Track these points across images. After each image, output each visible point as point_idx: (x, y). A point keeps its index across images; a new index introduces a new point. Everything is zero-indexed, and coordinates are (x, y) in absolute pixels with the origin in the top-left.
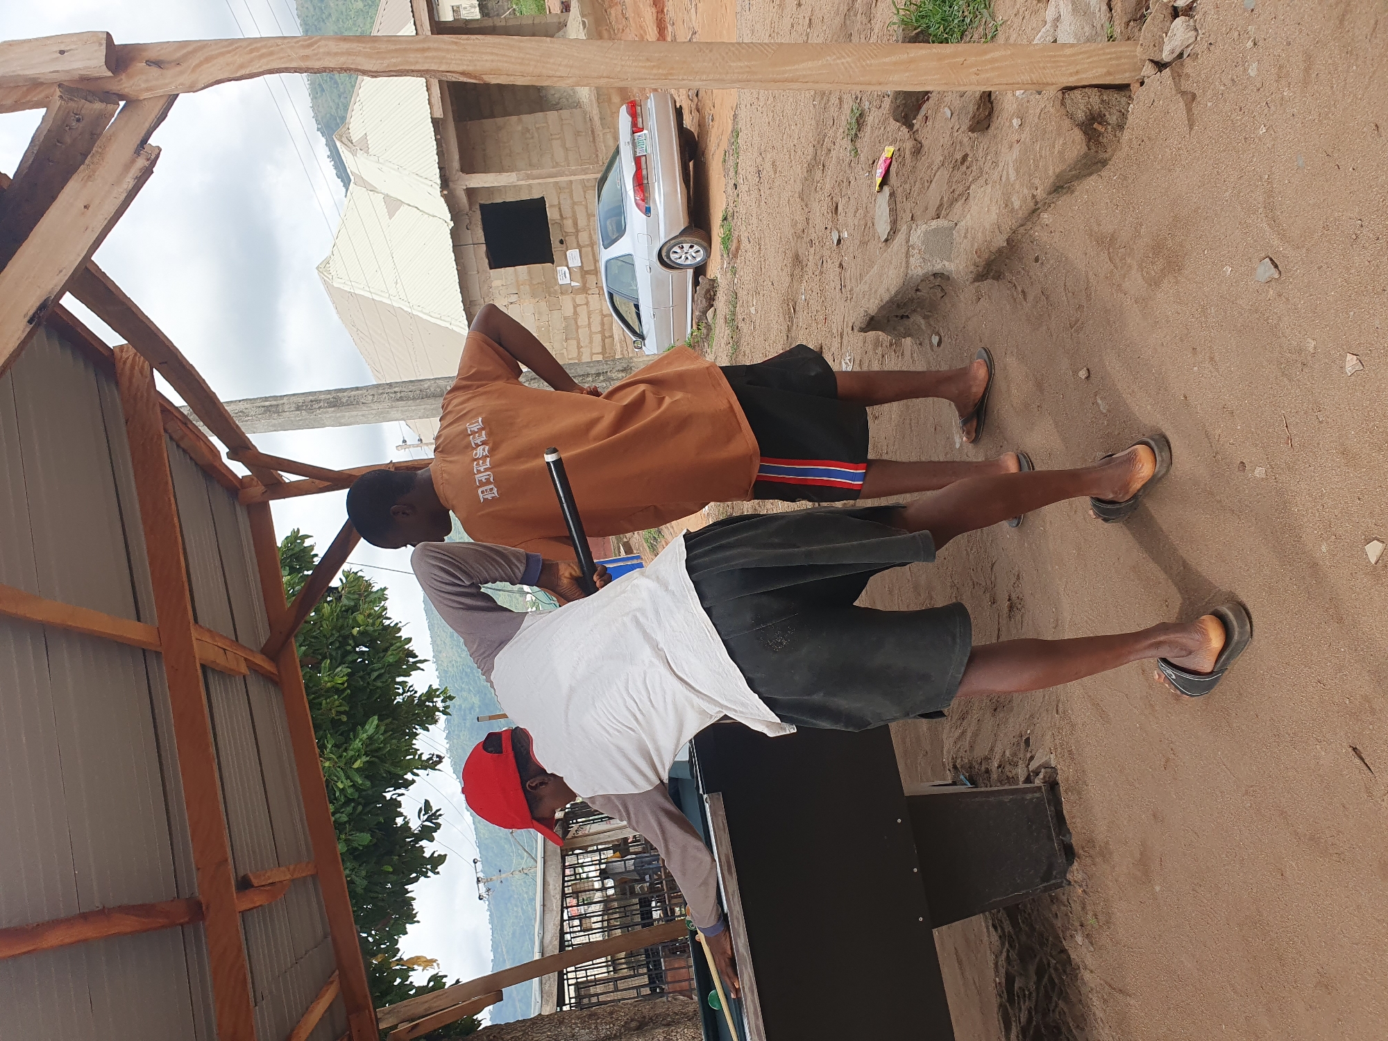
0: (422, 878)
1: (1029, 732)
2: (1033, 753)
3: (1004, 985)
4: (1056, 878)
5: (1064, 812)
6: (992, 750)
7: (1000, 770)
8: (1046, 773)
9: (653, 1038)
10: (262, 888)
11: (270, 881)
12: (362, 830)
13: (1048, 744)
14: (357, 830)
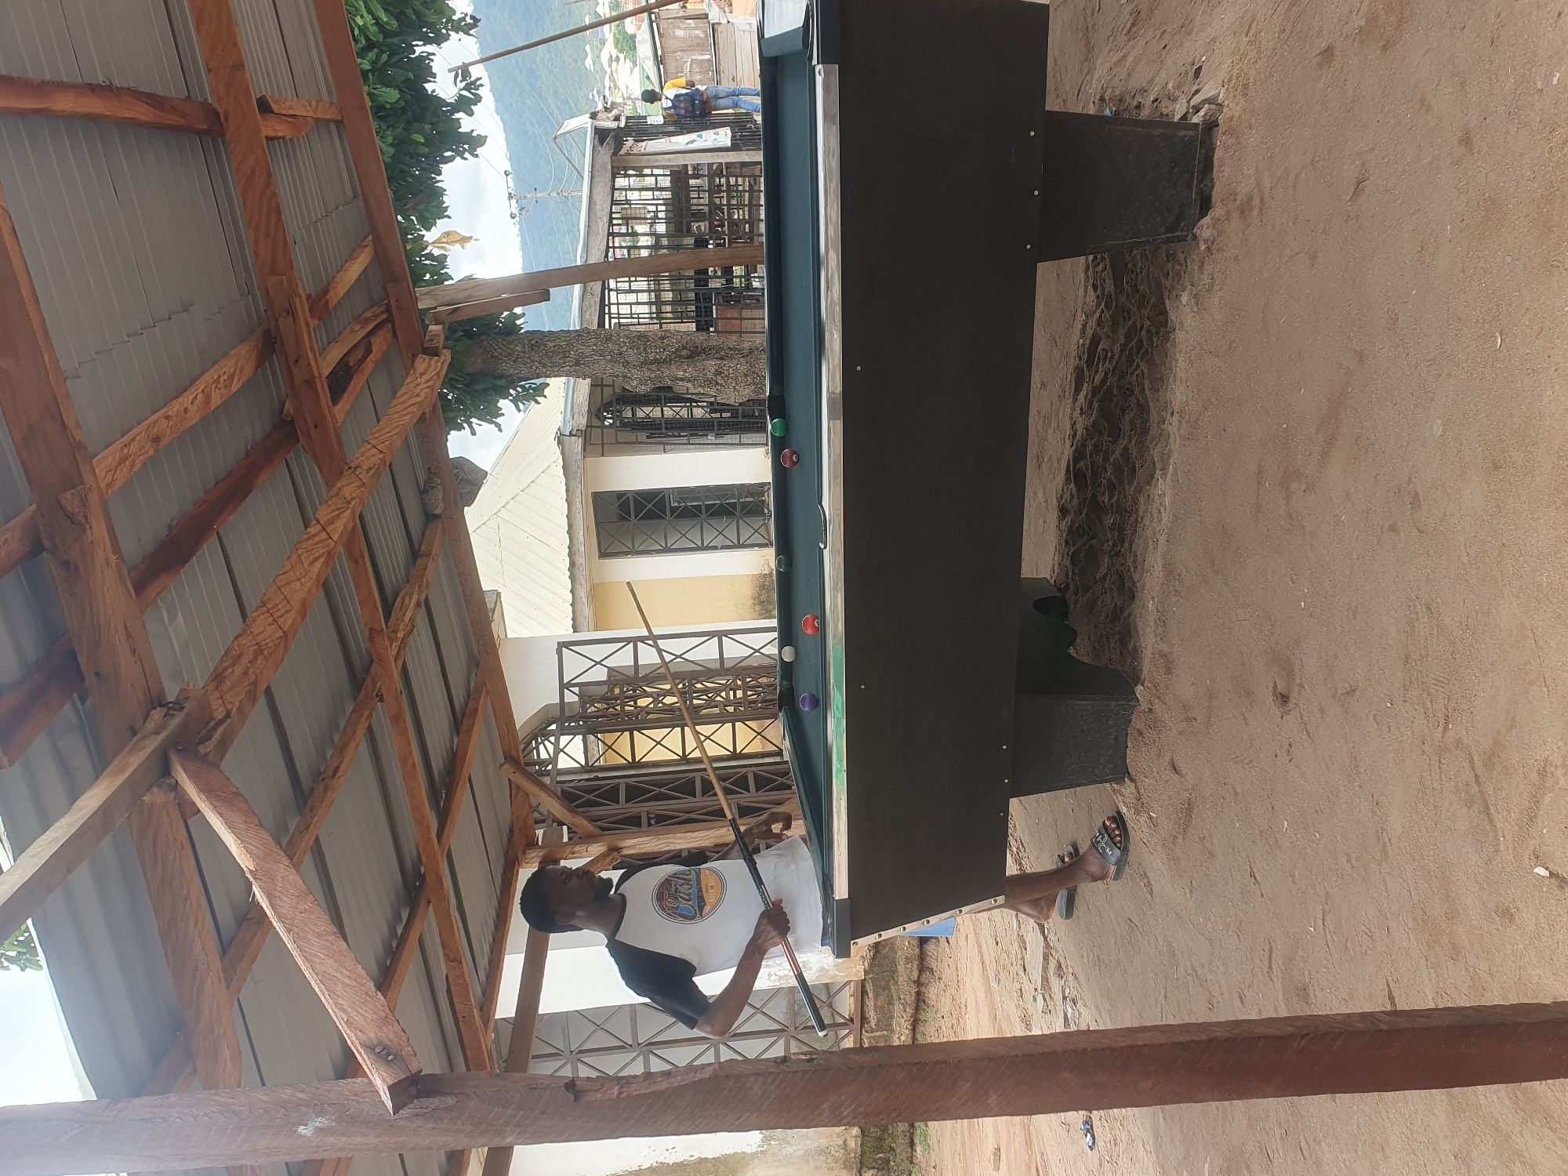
0: (458, 159)
1: (1204, 59)
2: (1201, 86)
3: (1087, 346)
4: (1182, 230)
5: (1216, 157)
6: (1152, 80)
7: (1155, 104)
8: (1209, 109)
9: (704, 370)
10: (283, 118)
11: (291, 112)
12: (388, 85)
13: (1223, 74)
14: (382, 84)
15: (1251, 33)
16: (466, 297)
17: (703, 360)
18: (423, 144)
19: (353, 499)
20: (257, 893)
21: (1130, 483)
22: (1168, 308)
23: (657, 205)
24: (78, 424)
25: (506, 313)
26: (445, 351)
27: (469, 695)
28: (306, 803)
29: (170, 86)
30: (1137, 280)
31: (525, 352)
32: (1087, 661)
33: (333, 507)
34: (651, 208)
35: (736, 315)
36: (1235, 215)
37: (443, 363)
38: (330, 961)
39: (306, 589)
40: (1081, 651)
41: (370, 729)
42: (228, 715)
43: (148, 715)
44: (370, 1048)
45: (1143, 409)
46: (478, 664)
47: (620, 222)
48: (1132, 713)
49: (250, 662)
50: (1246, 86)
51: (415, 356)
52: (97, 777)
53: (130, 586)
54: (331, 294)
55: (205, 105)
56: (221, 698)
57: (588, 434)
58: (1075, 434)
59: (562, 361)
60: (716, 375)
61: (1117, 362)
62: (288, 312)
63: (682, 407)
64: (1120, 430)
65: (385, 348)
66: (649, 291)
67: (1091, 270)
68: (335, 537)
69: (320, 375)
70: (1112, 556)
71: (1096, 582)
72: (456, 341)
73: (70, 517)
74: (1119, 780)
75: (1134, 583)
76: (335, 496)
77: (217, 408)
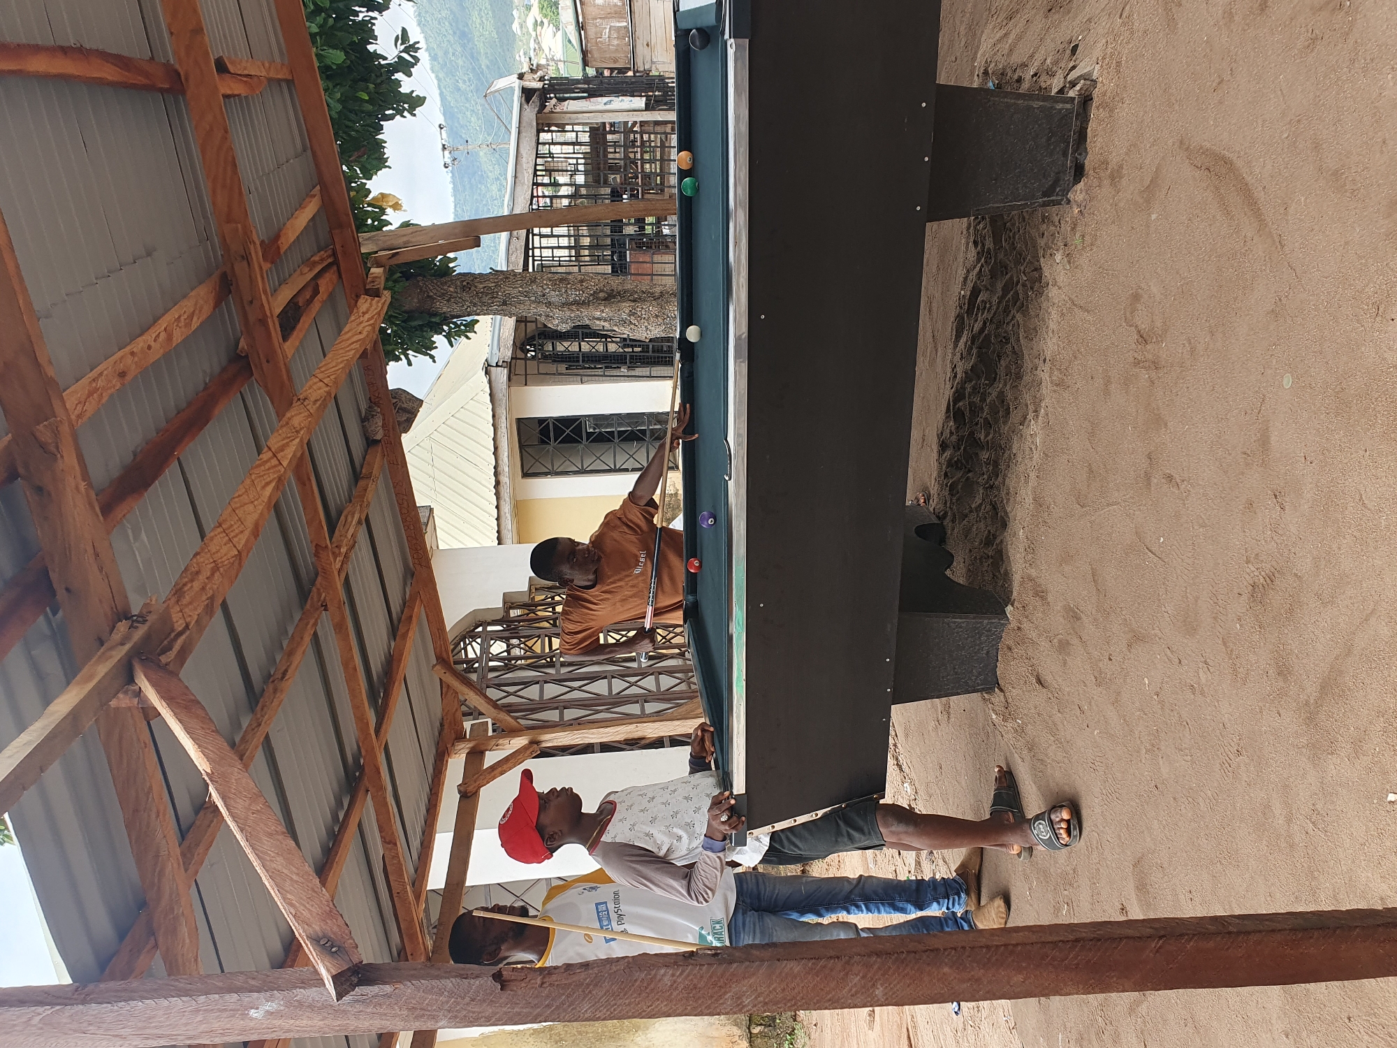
1: (1080, 38)
3: (968, 297)
4: (1057, 195)
5: (1089, 129)
8: (1084, 84)
9: (619, 310)
10: (239, 77)
11: (246, 72)
12: (335, 47)
13: (1097, 52)
14: (330, 47)
15: (1124, 16)
16: (405, 243)
17: (619, 301)
18: (367, 101)
19: (301, 429)
20: (213, 794)
21: (1005, 423)
22: (1042, 266)
23: (577, 158)
24: (50, 362)
25: (440, 257)
26: (385, 292)
27: (404, 604)
28: (258, 702)
29: (136, 49)
30: (1014, 238)
31: (457, 293)
32: (962, 582)
33: (284, 436)
34: (571, 161)
35: (648, 259)
36: (1106, 182)
37: (385, 302)
38: (280, 859)
39: (259, 512)
40: (958, 573)
41: (315, 635)
42: (187, 627)
43: (114, 627)
44: (316, 940)
45: (1017, 355)
46: (413, 575)
47: (544, 173)
48: (1003, 631)
49: (207, 578)
50: (1119, 64)
51: (358, 297)
52: (68, 683)
53: (97, 509)
54: (282, 240)
55: (167, 67)
56: (181, 611)
57: (513, 364)
58: (955, 376)
59: (490, 301)
60: (630, 316)
61: (995, 314)
62: (243, 257)
63: (598, 342)
64: (996, 374)
65: (330, 290)
66: (569, 236)
67: (972, 228)
68: (285, 463)
69: (272, 315)
70: (987, 488)
71: (971, 512)
72: (395, 281)
73: (42, 446)
74: (990, 690)
75: (1006, 513)
76: (284, 426)
77: (177, 345)
